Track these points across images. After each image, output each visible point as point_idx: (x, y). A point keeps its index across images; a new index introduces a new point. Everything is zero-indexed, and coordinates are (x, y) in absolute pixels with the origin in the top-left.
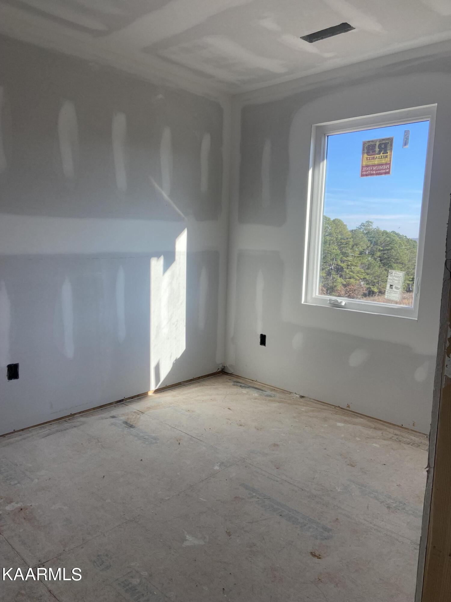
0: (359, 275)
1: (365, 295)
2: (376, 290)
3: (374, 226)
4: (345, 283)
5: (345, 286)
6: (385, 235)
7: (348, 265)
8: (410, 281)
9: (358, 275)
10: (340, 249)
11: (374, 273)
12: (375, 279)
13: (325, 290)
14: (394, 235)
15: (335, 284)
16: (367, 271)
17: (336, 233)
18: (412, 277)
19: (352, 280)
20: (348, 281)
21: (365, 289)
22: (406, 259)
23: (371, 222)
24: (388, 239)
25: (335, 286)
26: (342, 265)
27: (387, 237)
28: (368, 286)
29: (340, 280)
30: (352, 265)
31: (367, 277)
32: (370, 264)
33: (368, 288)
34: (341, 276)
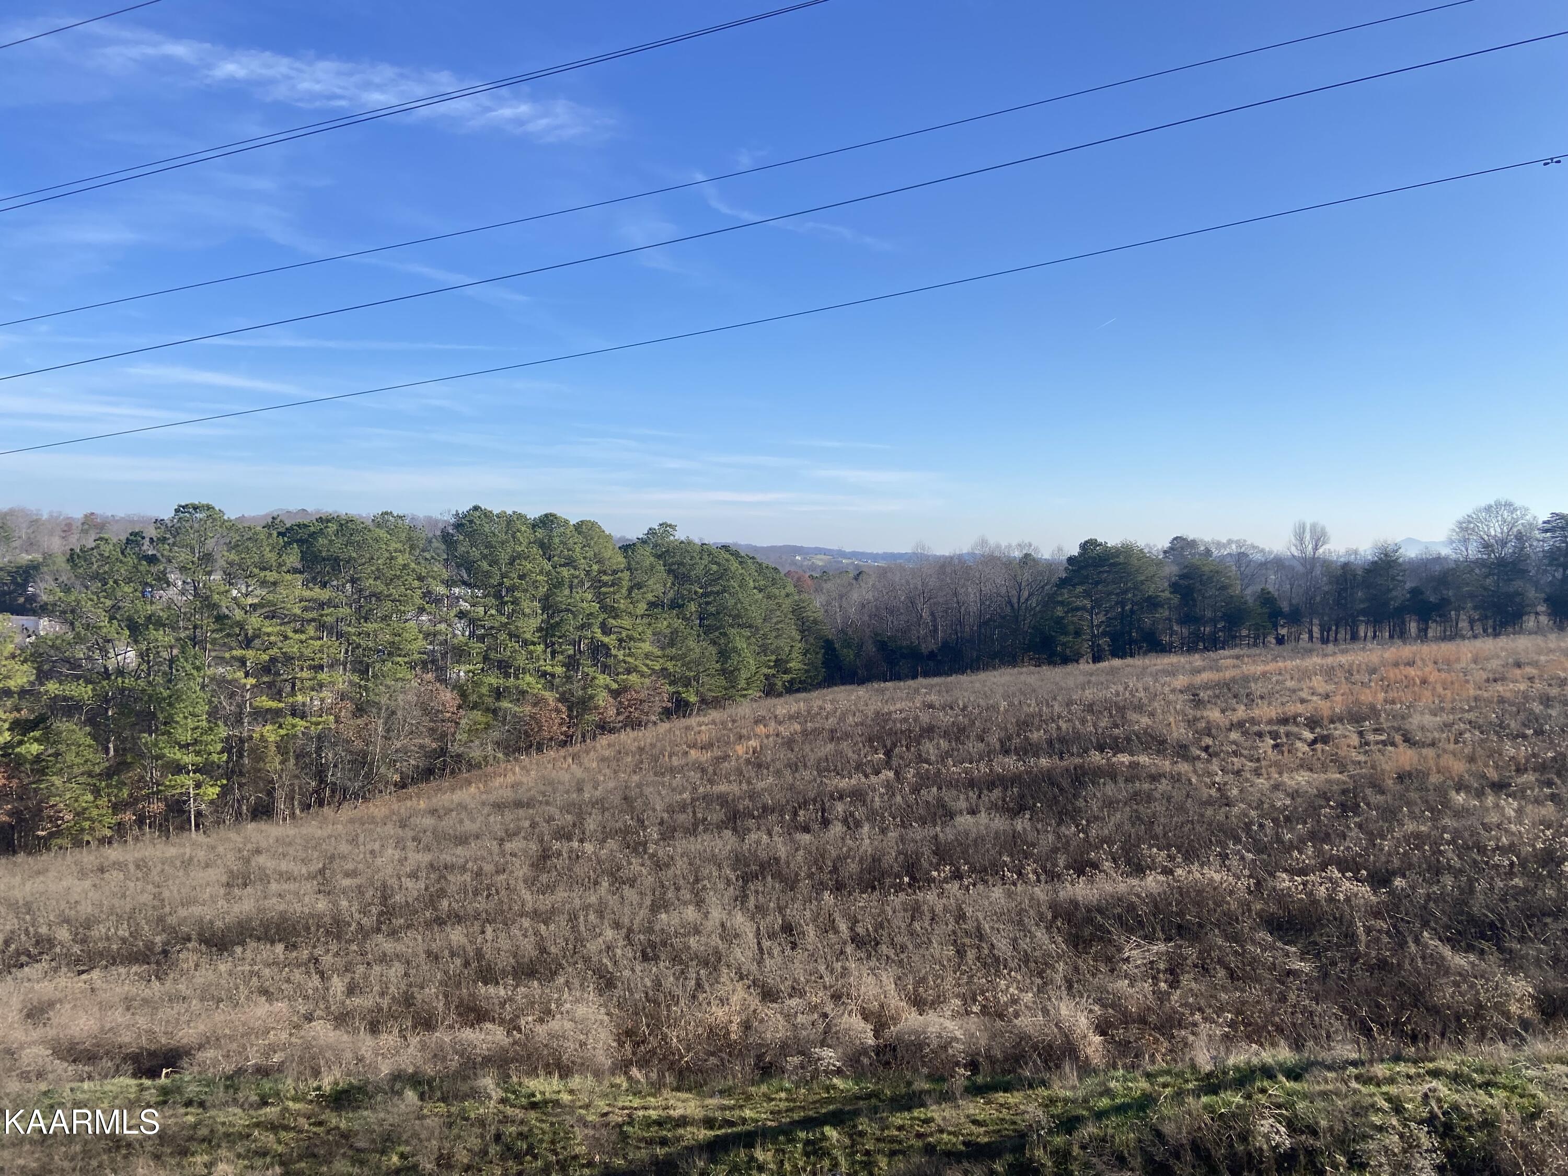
0: (650, 663)
1: (667, 714)
2: (693, 699)
3: (680, 535)
4: (615, 686)
5: (616, 694)
6: (705, 556)
7: (621, 640)
8: (770, 667)
9: (648, 662)
10: (600, 598)
11: (685, 655)
12: (690, 669)
13: (564, 709)
14: (727, 556)
15: (590, 691)
16: (668, 651)
17: (585, 558)
18: (773, 658)
19: (634, 678)
20: (624, 681)
21: (666, 696)
22: (756, 614)
23: (670, 526)
24: (715, 567)
25: (591, 697)
26: (606, 640)
27: (711, 562)
28: (672, 689)
29: (603, 679)
30: (631, 638)
31: (670, 665)
32: (675, 632)
33: (674, 693)
34: (605, 669)
